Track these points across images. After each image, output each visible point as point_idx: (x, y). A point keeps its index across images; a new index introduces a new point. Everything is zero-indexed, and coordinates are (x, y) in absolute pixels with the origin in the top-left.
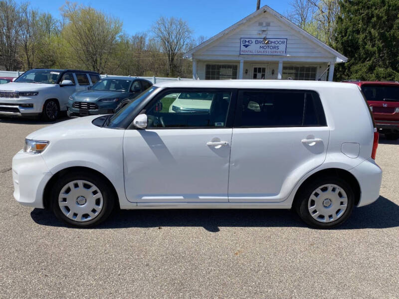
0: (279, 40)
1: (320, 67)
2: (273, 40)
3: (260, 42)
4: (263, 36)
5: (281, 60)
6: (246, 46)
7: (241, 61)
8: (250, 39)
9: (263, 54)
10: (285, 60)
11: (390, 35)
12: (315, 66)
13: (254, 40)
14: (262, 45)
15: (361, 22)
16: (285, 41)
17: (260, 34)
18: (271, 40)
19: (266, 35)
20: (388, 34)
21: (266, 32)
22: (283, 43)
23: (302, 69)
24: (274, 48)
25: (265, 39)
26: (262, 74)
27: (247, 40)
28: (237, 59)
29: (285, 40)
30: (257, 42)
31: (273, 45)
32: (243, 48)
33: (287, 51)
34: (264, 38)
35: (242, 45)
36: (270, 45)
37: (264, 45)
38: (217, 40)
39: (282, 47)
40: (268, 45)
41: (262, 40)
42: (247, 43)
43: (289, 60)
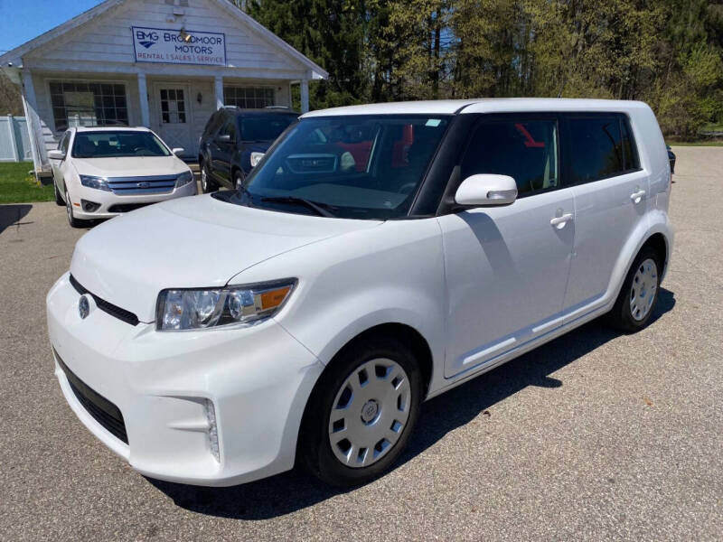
0: (209, 36)
1: (280, 89)
2: (199, 36)
3: (174, 38)
4: (179, 27)
5: (219, 76)
6: (148, 45)
7: (140, 75)
8: (152, 31)
9: (183, 62)
10: (227, 74)
11: (338, 38)
12: (271, 86)
13: (161, 34)
14: (179, 45)
15: (290, 14)
16: (221, 39)
17: (171, 21)
18: (196, 35)
19: (183, 23)
20: (335, 37)
21: (184, 18)
22: (219, 41)
23: (250, 91)
24: (203, 50)
25: (183, 32)
26: (179, 103)
27: (147, 32)
28: (131, 71)
29: (222, 37)
30: (167, 38)
31: (200, 44)
32: (140, 49)
33: (228, 57)
34: (181, 31)
35: (137, 41)
36: (195, 45)
37: (183, 44)
38: (79, 28)
39: (218, 50)
40: (192, 45)
41: (177, 34)
42: (147, 39)
43: (234, 74)
